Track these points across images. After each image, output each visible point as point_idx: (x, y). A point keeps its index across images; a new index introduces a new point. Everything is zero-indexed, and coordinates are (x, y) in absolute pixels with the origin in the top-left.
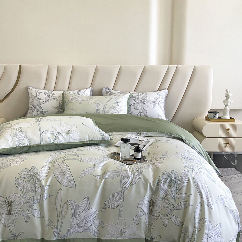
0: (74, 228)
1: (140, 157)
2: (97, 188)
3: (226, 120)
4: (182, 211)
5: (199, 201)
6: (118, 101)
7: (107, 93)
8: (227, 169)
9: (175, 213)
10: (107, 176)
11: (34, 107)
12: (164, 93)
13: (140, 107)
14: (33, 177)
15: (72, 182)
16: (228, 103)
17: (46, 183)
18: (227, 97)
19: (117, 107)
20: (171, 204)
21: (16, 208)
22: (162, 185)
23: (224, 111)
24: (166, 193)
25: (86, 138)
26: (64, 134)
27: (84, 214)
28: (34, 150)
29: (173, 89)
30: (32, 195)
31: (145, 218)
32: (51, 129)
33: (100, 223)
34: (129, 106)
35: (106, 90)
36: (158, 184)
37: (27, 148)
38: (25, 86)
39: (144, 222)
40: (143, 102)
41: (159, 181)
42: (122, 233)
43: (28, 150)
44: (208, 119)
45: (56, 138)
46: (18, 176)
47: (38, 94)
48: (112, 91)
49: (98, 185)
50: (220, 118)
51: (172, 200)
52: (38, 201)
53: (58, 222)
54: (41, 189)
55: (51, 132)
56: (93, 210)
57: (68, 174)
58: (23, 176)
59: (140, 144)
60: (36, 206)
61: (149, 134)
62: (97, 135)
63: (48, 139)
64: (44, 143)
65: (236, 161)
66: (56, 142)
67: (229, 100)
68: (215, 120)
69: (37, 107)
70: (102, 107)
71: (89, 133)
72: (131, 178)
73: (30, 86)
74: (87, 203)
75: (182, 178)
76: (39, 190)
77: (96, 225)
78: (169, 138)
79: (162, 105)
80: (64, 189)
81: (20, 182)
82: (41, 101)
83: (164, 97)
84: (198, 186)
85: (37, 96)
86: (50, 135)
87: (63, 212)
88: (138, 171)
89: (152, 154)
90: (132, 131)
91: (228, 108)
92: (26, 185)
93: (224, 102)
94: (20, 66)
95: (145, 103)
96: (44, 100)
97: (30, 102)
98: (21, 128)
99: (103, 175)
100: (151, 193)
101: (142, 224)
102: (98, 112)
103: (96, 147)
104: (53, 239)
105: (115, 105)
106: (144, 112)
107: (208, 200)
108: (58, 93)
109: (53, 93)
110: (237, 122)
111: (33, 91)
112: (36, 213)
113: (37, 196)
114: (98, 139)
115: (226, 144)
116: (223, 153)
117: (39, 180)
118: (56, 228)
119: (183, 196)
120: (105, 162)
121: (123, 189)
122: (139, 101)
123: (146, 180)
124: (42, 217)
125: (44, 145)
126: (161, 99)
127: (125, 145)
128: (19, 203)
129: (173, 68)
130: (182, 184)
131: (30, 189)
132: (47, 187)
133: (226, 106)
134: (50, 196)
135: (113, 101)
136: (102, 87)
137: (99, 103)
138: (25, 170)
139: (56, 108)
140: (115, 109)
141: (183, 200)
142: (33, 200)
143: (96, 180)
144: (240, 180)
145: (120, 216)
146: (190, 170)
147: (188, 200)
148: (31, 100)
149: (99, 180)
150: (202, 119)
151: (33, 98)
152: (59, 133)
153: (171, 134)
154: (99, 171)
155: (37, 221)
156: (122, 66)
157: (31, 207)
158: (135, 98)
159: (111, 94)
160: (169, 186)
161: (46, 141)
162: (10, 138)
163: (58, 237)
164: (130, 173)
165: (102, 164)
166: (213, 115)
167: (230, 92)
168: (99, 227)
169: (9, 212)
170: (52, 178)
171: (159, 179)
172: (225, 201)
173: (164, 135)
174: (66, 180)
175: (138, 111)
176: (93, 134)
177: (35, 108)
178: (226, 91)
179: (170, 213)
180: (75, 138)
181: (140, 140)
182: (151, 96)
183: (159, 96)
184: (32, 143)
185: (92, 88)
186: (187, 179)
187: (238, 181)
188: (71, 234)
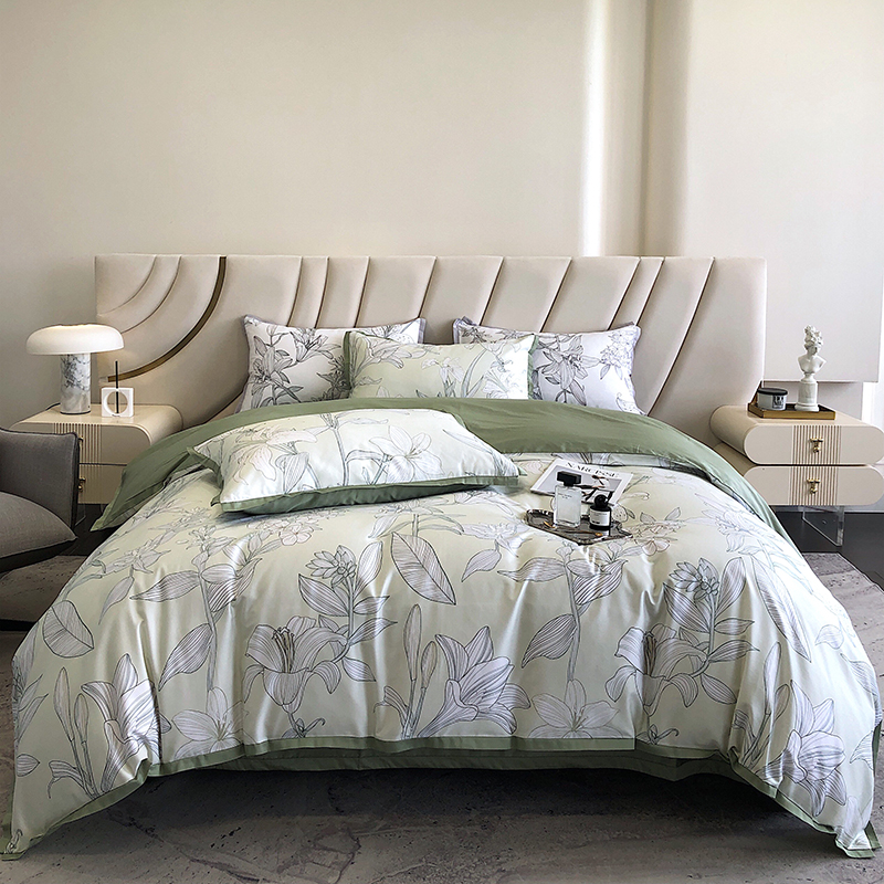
0: (454, 710)
1: (607, 524)
2: (510, 604)
3: (809, 415)
4: (730, 666)
5: (774, 639)
6: (505, 358)
7: (466, 334)
8: (815, 555)
9: (713, 669)
10: (533, 574)
11: (264, 376)
12: (629, 334)
13: (565, 376)
14: (344, 573)
15: (445, 587)
16: (812, 364)
17: (379, 591)
18: (811, 348)
19: (503, 377)
20: (702, 647)
21: (304, 656)
22: (677, 597)
23: (802, 388)
24: (688, 618)
25: (457, 472)
26: (400, 460)
27: (479, 673)
28: (326, 502)
29: (653, 323)
30: (345, 621)
31: (634, 685)
32: (368, 447)
33: (517, 698)
34: (534, 373)
35: (464, 325)
36: (666, 594)
37: (309, 498)
38: (236, 315)
39: (633, 695)
40: (571, 362)
41: (669, 589)
42: (576, 724)
43: (311, 502)
44: (755, 409)
45: (382, 470)
46: (306, 572)
47: (275, 339)
48: (481, 329)
49: (512, 598)
50: (790, 407)
51: (704, 637)
52: (360, 637)
53: (412, 693)
54: (368, 606)
55: (369, 455)
56: (501, 662)
57: (432, 567)
58: (318, 573)
59: (596, 489)
60: (354, 652)
61: (616, 459)
62: (484, 461)
63: (363, 473)
64: (352, 483)
65: (840, 534)
66: (381, 481)
67: (815, 356)
68: (775, 414)
69: (275, 375)
70: (459, 376)
71: (463, 457)
72: (597, 578)
73: (251, 316)
74: (486, 644)
75: (726, 580)
76: (361, 608)
77: (509, 703)
78: (669, 468)
79: (626, 371)
80: (425, 605)
81: (313, 587)
82: (286, 359)
83: (630, 348)
84: (770, 600)
85: (272, 346)
86: (367, 463)
87: (425, 666)
88: (612, 560)
89: (637, 516)
90: (568, 451)
91: (812, 380)
92: (328, 595)
93: (802, 362)
94: (223, 260)
95: (577, 363)
96: (293, 356)
97: (252, 361)
98: (293, 443)
99: (523, 570)
100: (648, 618)
101: (628, 699)
102: (449, 391)
103: (484, 494)
104: (398, 739)
105: (495, 369)
106: (576, 389)
107: (796, 636)
108: (331, 336)
109: (317, 335)
110: (841, 420)
111: (260, 330)
112: (356, 669)
113: (358, 622)
114: (486, 472)
115: (812, 484)
116: (801, 510)
117: (360, 581)
118: (408, 709)
119: (733, 626)
120: (524, 536)
121: (578, 606)
122: (560, 359)
123: (635, 586)
124: (370, 679)
125: (352, 489)
126: (622, 353)
127: (568, 491)
128: (313, 642)
129: (653, 265)
130: (727, 596)
131: (338, 605)
132: (381, 599)
133: (808, 374)
134: (389, 624)
135: (490, 358)
136: (451, 318)
137: (452, 366)
138: (321, 556)
139: (327, 377)
140: (498, 383)
141: (733, 638)
142: (346, 635)
143: (507, 585)
144: (857, 589)
145: (570, 678)
146: (747, 559)
147: (744, 637)
148: (254, 356)
149: (512, 583)
150: (740, 412)
151: (262, 349)
152: (389, 458)
153: (676, 458)
154: (510, 561)
155: (357, 691)
156: (508, 258)
157: (342, 655)
158: (548, 351)
159: (479, 339)
160: (696, 601)
161: (358, 479)
162: (269, 471)
163: (413, 732)
164: (592, 565)
165: (517, 542)
166: (769, 401)
167: (817, 334)
168: (516, 707)
169: (287, 667)
170: (394, 576)
171: (670, 581)
172: (839, 641)
173: (657, 463)
174: (428, 583)
175: (558, 389)
176: (475, 459)
177: (268, 377)
178: (806, 331)
179: (701, 671)
180: (428, 470)
181: (595, 477)
182: (595, 346)
183: (616, 345)
184: (324, 486)
185: (424, 321)
186: (741, 582)
187: (850, 591)
188: (447, 724)
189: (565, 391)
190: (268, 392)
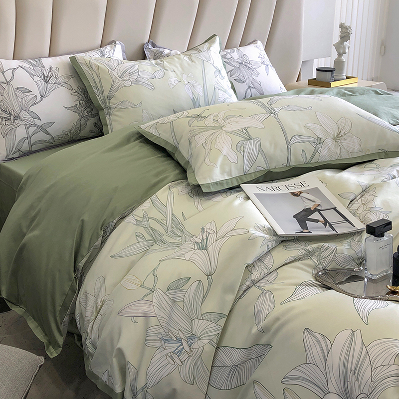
11: (13, 117)
13: (246, 77)
18: (346, 37)
40: (245, 66)
67: (346, 43)
69: (24, 114)
82: (29, 96)
85: (7, 83)
93: (337, 47)
96: (36, 92)
106: (256, 85)
109: (47, 67)
122: (237, 65)
133: (341, 55)
139: (74, 109)
166: (330, 75)
167: (350, 27)
175: (245, 86)
177: (17, 117)
189: (250, 87)
190: (21, 132)
